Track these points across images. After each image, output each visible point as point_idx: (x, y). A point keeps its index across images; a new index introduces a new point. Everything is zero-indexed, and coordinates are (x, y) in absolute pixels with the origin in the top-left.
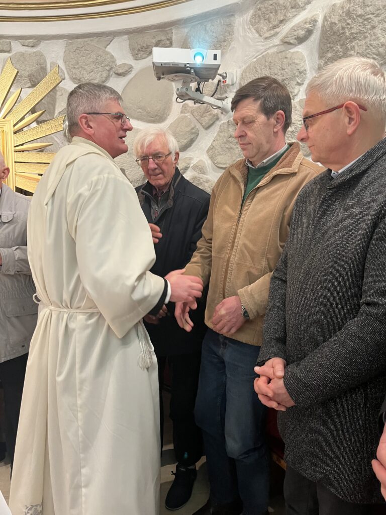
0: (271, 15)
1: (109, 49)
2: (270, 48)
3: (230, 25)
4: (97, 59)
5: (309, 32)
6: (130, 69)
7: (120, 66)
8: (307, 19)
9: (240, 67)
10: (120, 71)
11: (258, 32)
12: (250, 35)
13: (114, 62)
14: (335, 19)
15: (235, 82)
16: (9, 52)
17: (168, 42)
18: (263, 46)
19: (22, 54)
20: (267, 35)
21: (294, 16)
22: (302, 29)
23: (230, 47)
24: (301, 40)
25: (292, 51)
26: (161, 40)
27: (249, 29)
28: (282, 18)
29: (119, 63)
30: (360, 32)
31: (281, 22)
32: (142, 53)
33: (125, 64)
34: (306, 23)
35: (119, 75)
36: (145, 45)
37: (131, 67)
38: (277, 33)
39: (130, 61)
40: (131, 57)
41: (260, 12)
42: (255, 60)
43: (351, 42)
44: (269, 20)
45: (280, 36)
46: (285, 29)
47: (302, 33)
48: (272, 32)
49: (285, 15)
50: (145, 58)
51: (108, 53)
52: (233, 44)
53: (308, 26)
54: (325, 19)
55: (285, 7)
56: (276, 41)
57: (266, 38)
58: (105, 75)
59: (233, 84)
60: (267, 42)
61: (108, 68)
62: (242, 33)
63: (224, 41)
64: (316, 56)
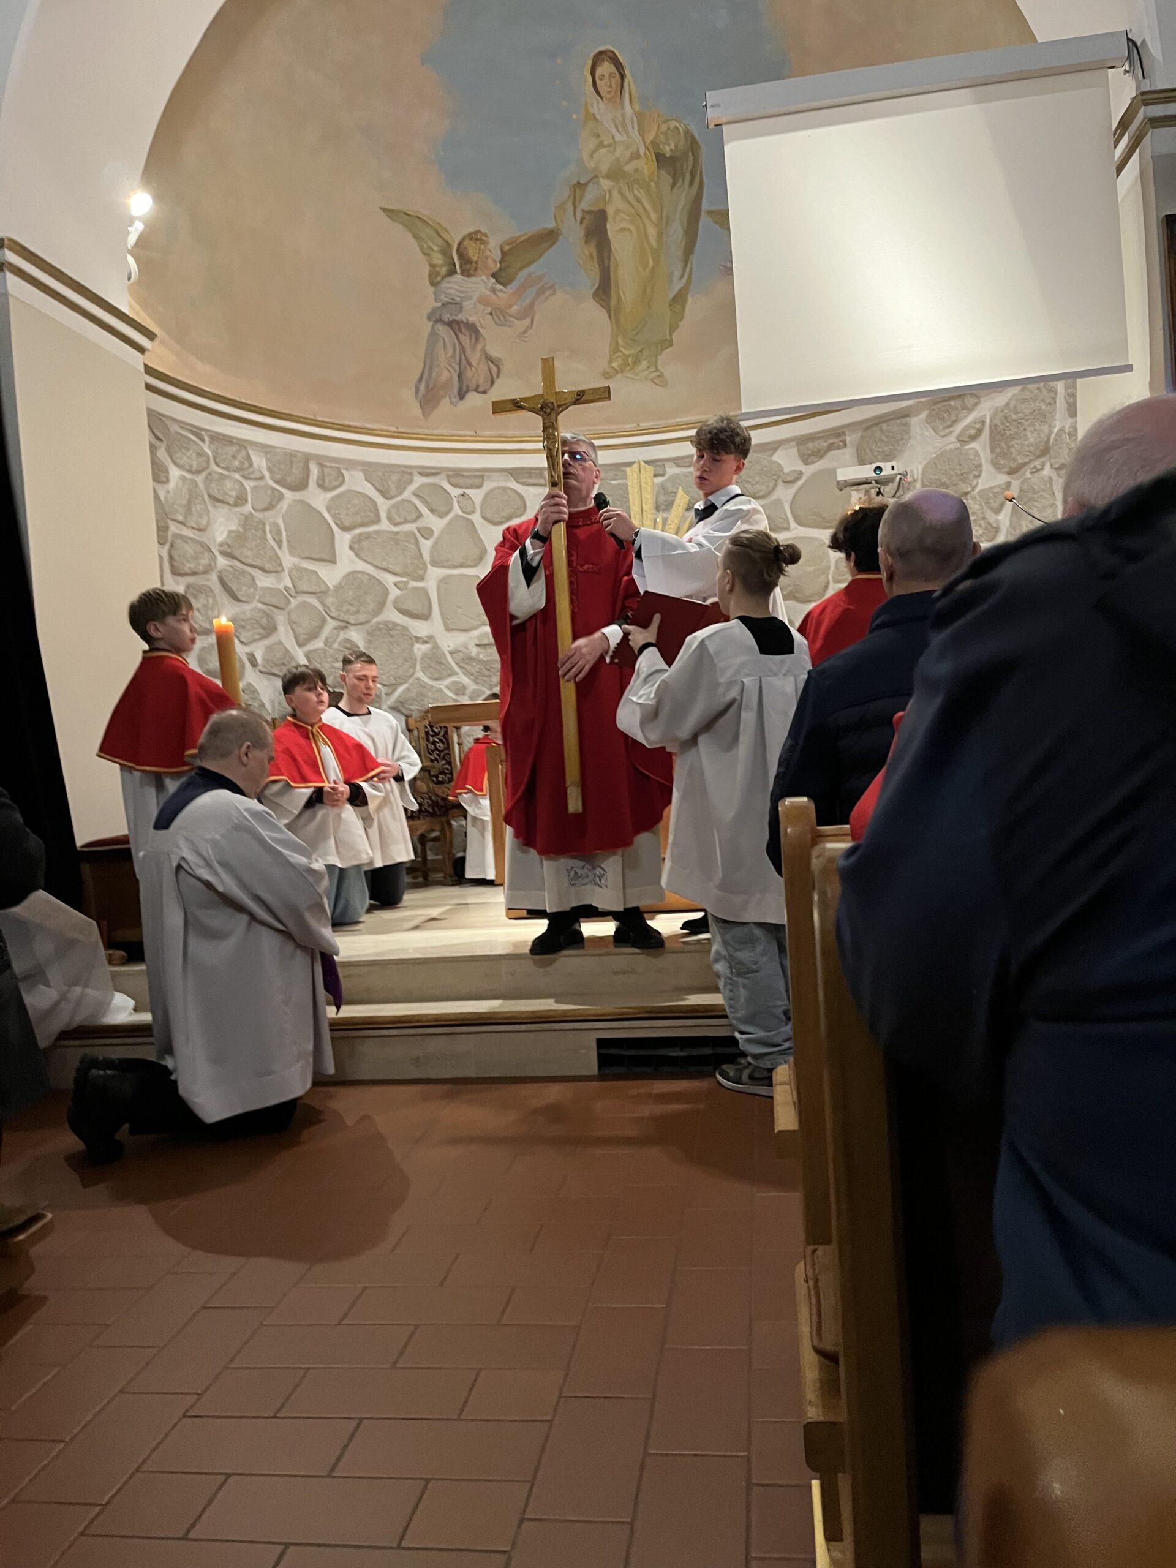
0: (945, 415)
1: (775, 458)
2: (947, 445)
3: (906, 424)
4: (762, 470)
5: (980, 432)
6: (800, 474)
7: (788, 474)
8: (976, 419)
9: (920, 463)
10: (789, 479)
11: (933, 429)
12: (927, 434)
13: (782, 470)
14: (998, 422)
15: (916, 477)
16: (663, 475)
17: (841, 444)
18: (940, 443)
19: (677, 476)
20: (943, 433)
21: (965, 417)
22: (974, 428)
23: (909, 444)
24: (973, 438)
25: (967, 447)
26: (833, 443)
27: (926, 427)
28: (954, 419)
29: (786, 471)
30: (1016, 433)
31: (955, 422)
32: (813, 457)
33: (794, 471)
34: (975, 423)
35: (788, 482)
36: (816, 450)
37: (801, 473)
38: (951, 432)
39: (801, 467)
40: (800, 462)
41: (934, 413)
42: (934, 456)
43: (1011, 441)
44: (943, 419)
45: (956, 434)
46: (959, 428)
47: (973, 432)
48: (947, 431)
49: (957, 417)
50: (816, 462)
51: (775, 462)
52: (912, 442)
53: (978, 426)
54: (991, 420)
55: (957, 409)
56: (952, 438)
57: (943, 436)
58: (771, 485)
59: (915, 481)
60: (945, 439)
61: (775, 477)
62: (919, 431)
63: (902, 439)
64: (989, 451)
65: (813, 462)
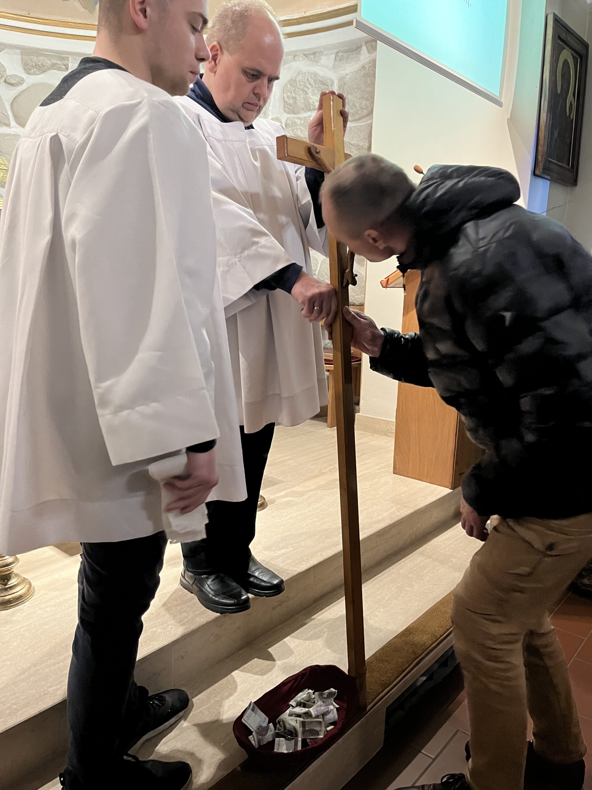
13: (5, 71)
17: (64, 67)
29: (9, 73)
32: (35, 69)
33: (16, 75)
35: (9, 84)
37: (23, 80)
39: (22, 74)
40: (23, 71)
50: (38, 74)
65: (34, 74)
